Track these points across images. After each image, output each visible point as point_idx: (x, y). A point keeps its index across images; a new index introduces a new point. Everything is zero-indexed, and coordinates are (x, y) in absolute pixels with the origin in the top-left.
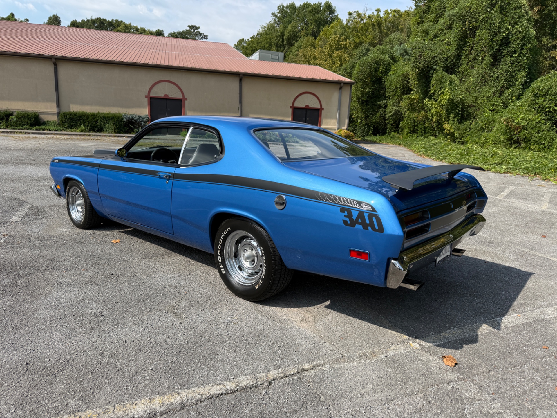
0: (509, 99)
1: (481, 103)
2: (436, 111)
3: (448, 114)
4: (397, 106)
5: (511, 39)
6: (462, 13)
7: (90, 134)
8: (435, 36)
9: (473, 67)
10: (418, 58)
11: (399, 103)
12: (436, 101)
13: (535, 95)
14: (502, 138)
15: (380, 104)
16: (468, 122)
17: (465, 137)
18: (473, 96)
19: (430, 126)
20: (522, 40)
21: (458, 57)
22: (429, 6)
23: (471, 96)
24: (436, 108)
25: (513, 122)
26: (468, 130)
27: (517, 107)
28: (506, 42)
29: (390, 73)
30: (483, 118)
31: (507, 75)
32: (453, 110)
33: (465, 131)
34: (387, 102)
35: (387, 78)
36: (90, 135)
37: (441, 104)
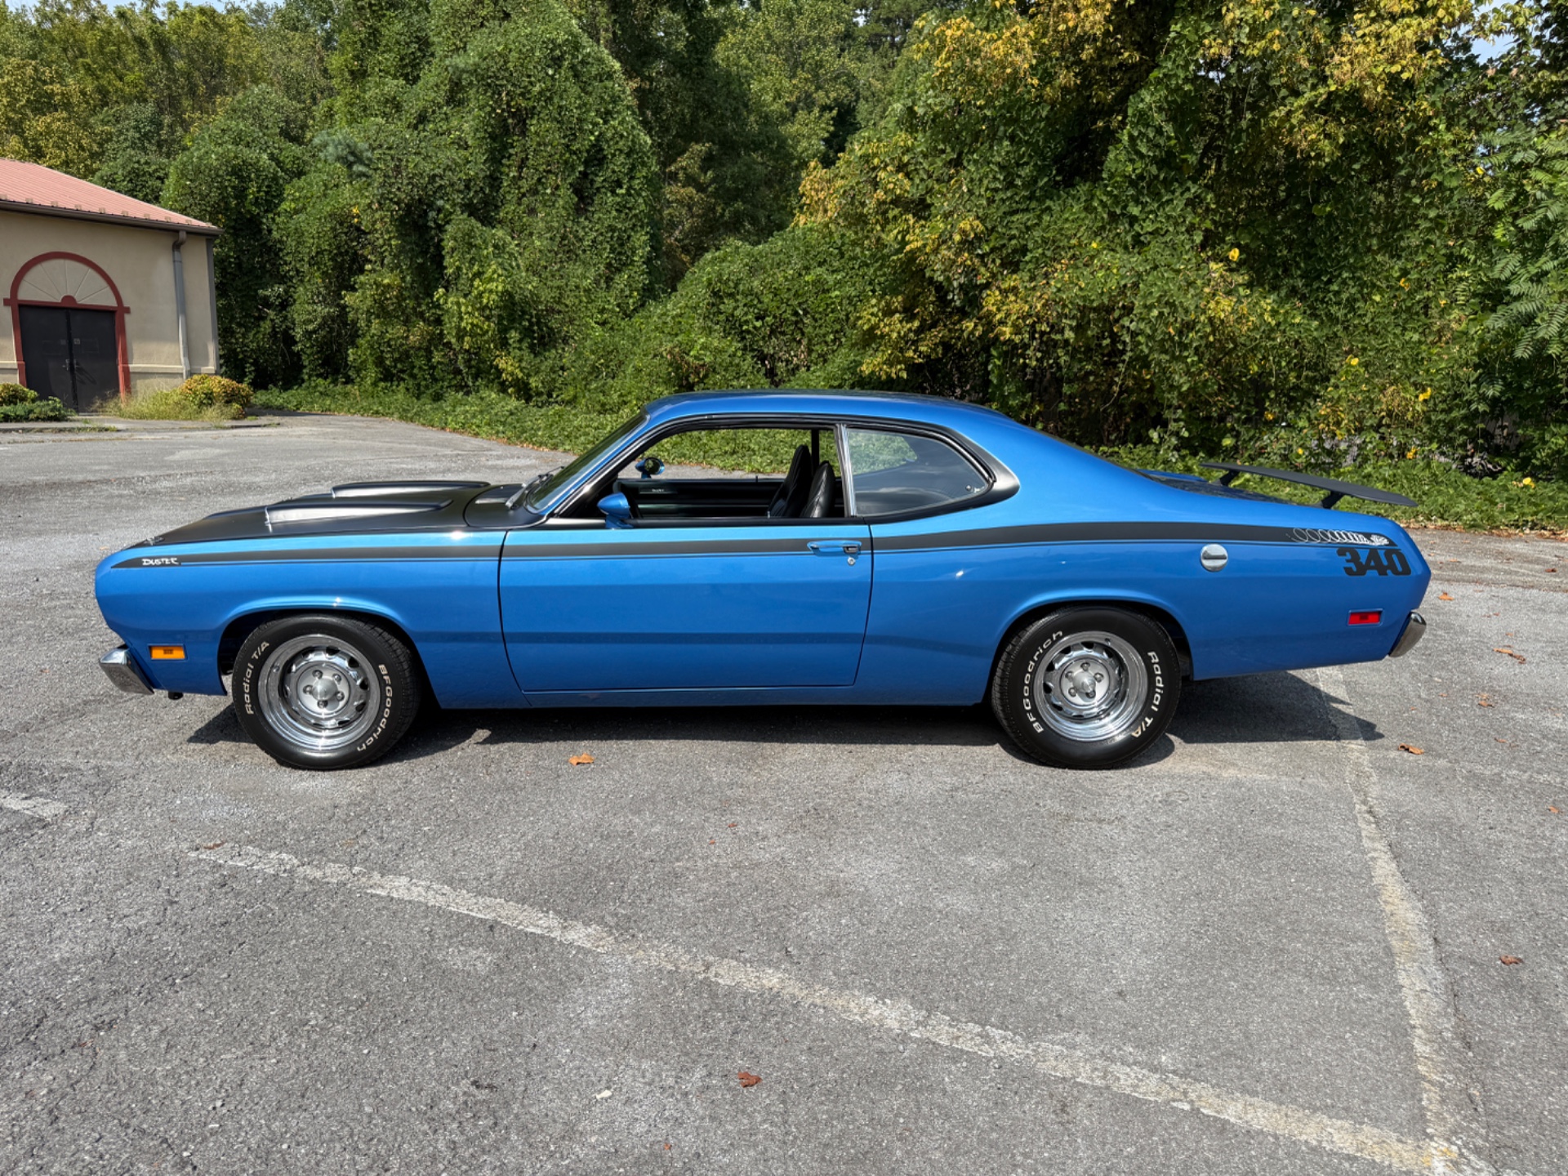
1: (573, 304)
2: (469, 323)
3: (503, 330)
5: (608, 151)
6: (488, 69)
8: (422, 119)
9: (532, 211)
10: (390, 173)
12: (467, 295)
13: (715, 294)
15: (266, 298)
16: (553, 351)
17: (559, 391)
18: (554, 288)
20: (628, 155)
21: (494, 180)
22: (376, 30)
24: (471, 314)
25: (686, 354)
26: (560, 373)
27: (673, 318)
28: (596, 157)
29: (285, 206)
30: (589, 341)
31: (612, 238)
32: (514, 321)
33: (553, 376)
34: (287, 292)
35: (278, 219)
37: (481, 303)
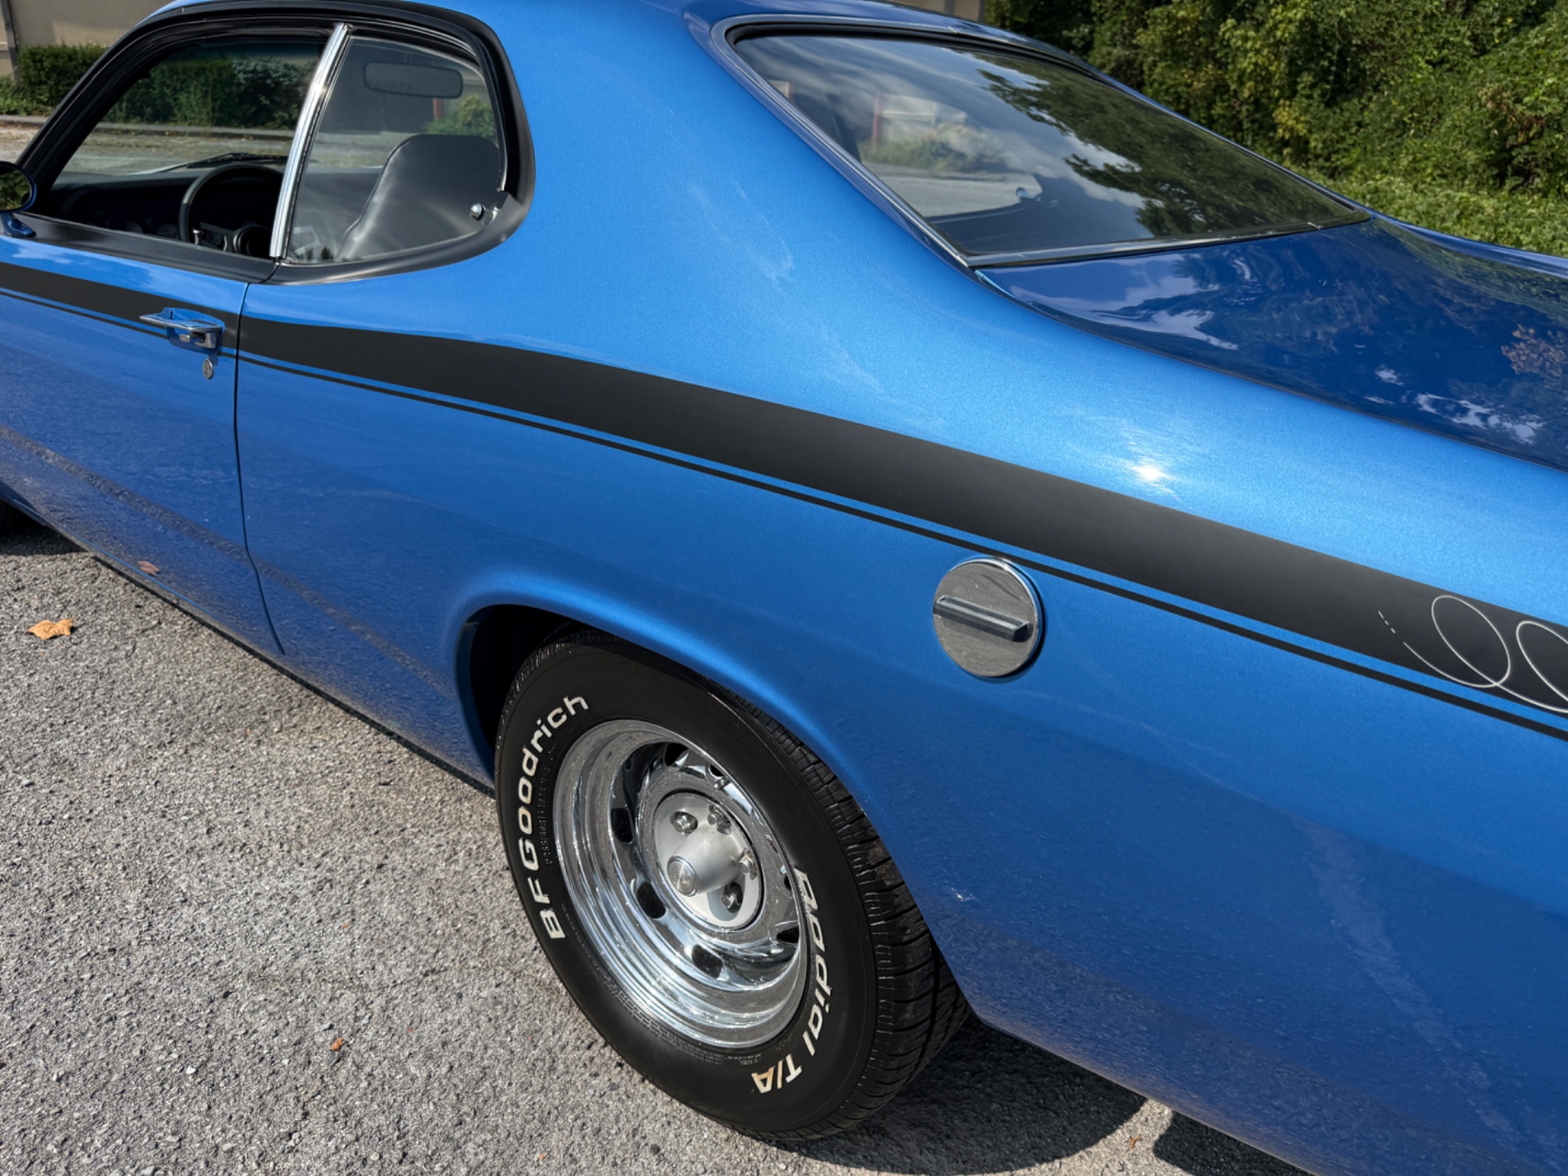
0: (1493, 25)
1: (1403, 36)
2: (1256, 64)
3: (1294, 73)
4: (1123, 44)
7: (130, 126)
11: (1133, 35)
12: (1259, 25)
14: (1471, 157)
15: (1070, 39)
16: (1355, 101)
17: (1343, 153)
18: (1379, 14)
19: (1228, 114)
23: (1374, 10)
24: (1258, 52)
25: (1519, 101)
26: (1353, 130)
27: (1530, 50)
30: (1406, 87)
32: (1311, 59)
33: (1342, 134)
34: (1092, 32)
36: (127, 132)
37: (1275, 37)
